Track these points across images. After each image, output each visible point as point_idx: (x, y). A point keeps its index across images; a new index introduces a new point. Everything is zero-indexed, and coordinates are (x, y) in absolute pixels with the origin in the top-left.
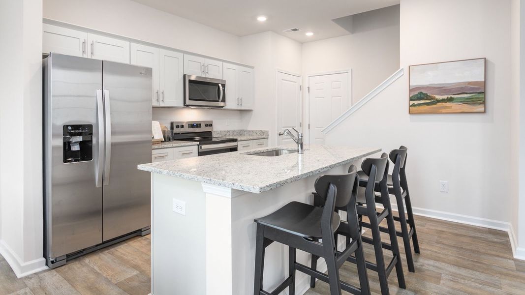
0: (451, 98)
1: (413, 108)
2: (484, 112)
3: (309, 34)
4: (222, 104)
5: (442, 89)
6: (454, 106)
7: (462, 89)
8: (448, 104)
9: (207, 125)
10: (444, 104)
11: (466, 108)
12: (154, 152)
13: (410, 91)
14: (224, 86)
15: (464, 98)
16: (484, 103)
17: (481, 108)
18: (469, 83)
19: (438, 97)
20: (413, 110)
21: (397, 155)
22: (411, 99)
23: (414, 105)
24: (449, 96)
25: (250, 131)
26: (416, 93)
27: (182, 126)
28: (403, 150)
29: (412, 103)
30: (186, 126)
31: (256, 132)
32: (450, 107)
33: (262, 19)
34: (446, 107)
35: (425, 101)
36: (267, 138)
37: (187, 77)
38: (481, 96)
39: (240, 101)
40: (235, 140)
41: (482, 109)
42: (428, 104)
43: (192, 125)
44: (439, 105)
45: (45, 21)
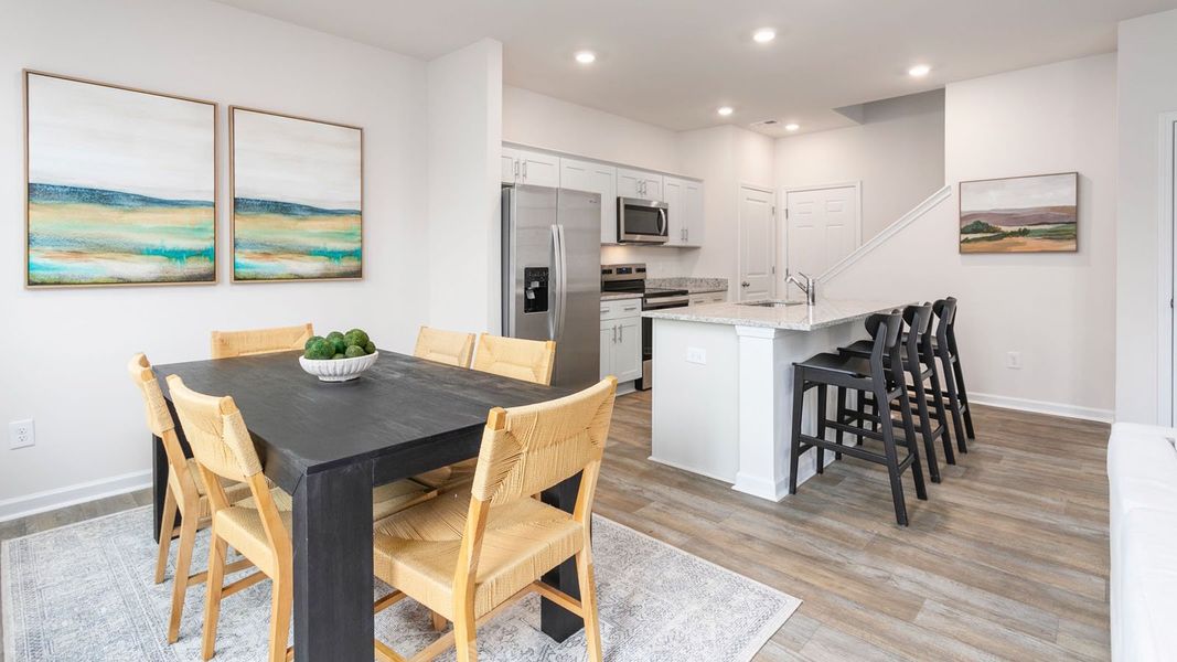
0: (1025, 230)
1: (964, 245)
2: (1076, 251)
3: (792, 127)
4: (664, 239)
5: (1011, 217)
6: (1030, 242)
7: (1041, 217)
8: (1020, 239)
9: (639, 270)
10: (1015, 239)
11: (1048, 244)
12: (602, 304)
13: (962, 219)
14: (666, 211)
15: (1046, 230)
16: (1075, 237)
17: (1071, 245)
18: (1054, 209)
19: (1005, 229)
20: (965, 248)
21: (943, 308)
22: (963, 231)
23: (966, 241)
24: (1023, 228)
25: (696, 280)
26: (970, 222)
27: (610, 272)
28: (950, 302)
29: (964, 237)
30: (614, 271)
31: (707, 281)
32: (1024, 244)
33: (725, 112)
34: (1018, 244)
35: (985, 235)
36: (726, 290)
37: (622, 201)
38: (1072, 227)
39: (685, 234)
40: (685, 293)
41: (1073, 247)
42: (989, 239)
43: (620, 271)
44: (1006, 240)
45: (505, 144)
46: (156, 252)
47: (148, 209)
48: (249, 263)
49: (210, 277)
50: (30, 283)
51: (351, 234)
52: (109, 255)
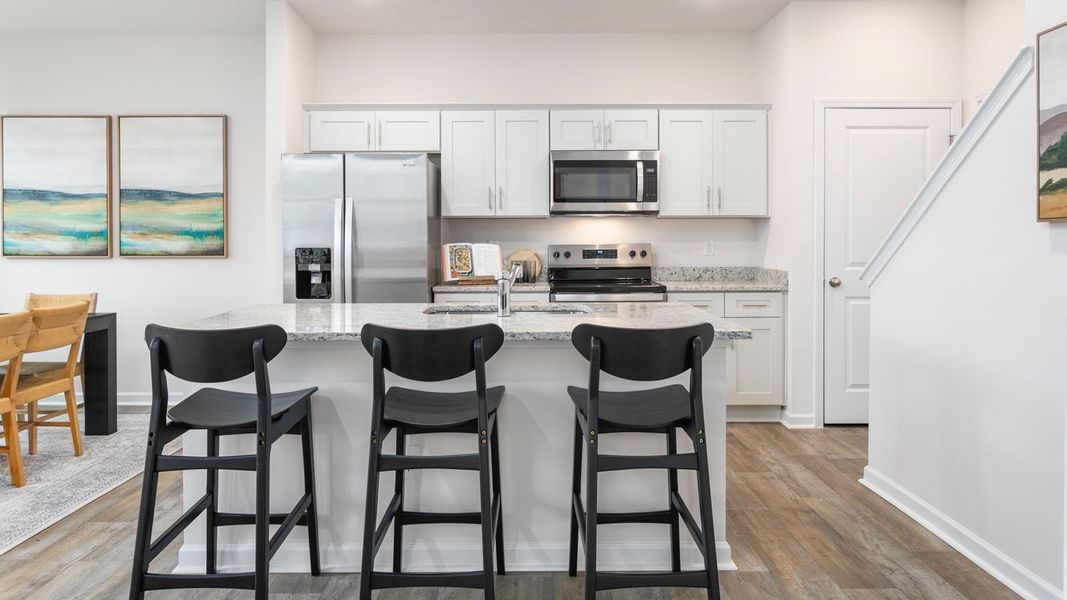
1: (1048, 199)
4: (652, 206)
9: (633, 254)
14: (652, 164)
20: (1049, 207)
22: (1043, 166)
23: (1048, 187)
26: (1056, 138)
27: (568, 255)
30: (577, 255)
37: (551, 156)
39: (713, 196)
43: (592, 253)
46: (70, 233)
47: (66, 202)
48: (130, 240)
49: (104, 253)
50: (4, 255)
51: (214, 215)
52: (44, 236)
